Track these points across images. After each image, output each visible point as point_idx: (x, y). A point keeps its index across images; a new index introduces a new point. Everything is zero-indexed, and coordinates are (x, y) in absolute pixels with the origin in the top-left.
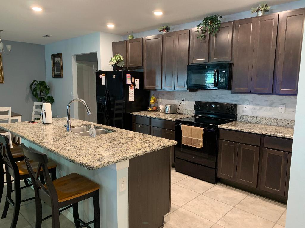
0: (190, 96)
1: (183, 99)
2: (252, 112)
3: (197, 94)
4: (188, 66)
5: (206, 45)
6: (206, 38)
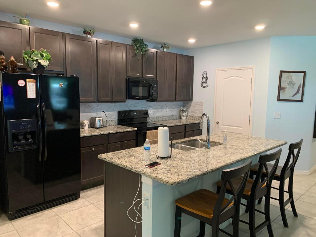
0: (110, 107)
1: (103, 111)
2: (153, 114)
3: (116, 105)
4: (126, 79)
5: (140, 63)
6: (139, 57)
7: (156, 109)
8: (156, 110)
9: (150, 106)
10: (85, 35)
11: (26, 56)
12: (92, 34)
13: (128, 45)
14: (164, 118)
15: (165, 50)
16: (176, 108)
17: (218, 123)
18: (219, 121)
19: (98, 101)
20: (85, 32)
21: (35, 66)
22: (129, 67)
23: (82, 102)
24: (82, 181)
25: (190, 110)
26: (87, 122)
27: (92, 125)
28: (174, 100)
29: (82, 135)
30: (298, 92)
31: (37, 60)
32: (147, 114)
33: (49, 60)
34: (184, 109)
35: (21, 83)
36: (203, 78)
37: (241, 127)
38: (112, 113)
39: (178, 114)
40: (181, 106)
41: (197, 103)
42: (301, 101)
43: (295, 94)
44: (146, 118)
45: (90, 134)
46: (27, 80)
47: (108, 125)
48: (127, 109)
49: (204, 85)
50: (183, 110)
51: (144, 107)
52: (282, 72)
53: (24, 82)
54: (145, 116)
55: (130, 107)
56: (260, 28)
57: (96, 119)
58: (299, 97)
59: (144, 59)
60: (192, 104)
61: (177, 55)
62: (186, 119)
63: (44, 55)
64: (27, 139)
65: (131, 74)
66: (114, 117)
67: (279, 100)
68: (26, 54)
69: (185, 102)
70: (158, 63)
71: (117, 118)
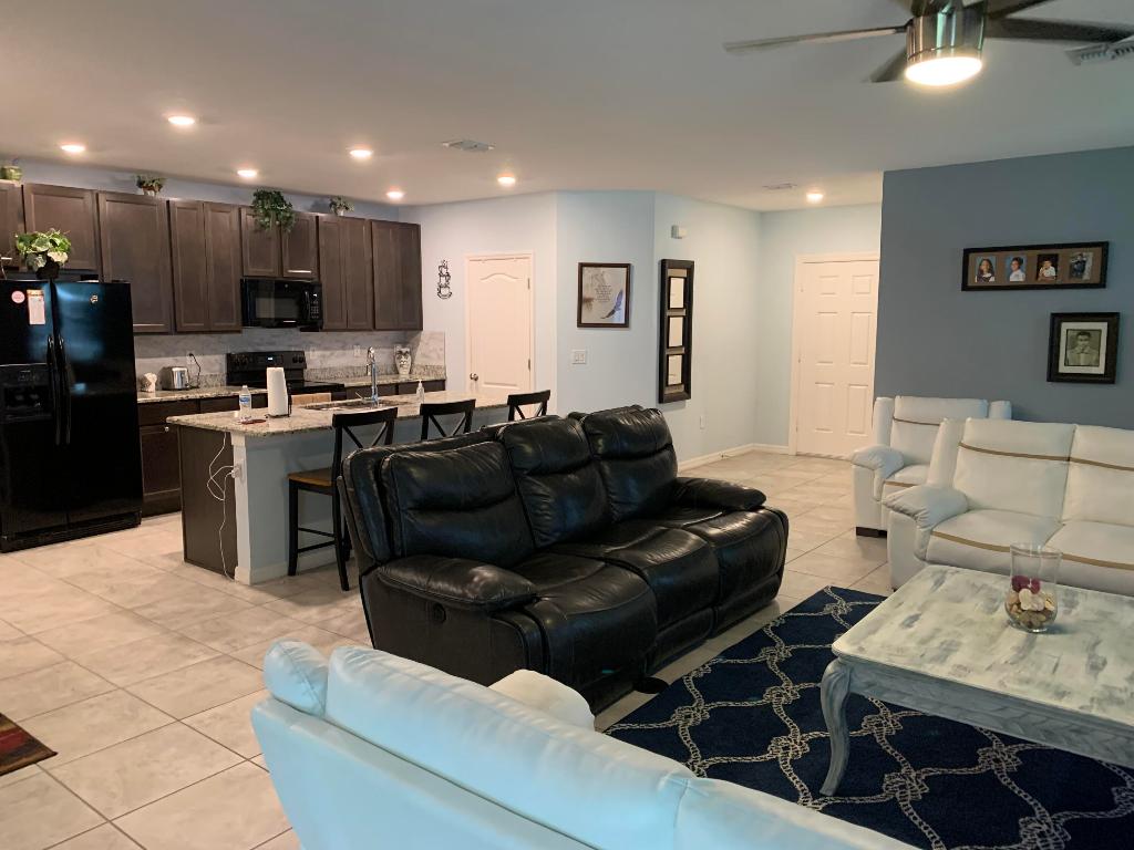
0: (206, 344)
1: (190, 353)
2: (321, 361)
4: (242, 280)
5: (273, 245)
6: (272, 231)
7: (326, 349)
8: (328, 353)
9: (311, 343)
10: (141, 192)
11: (21, 244)
12: (157, 189)
13: (244, 206)
14: (351, 371)
15: (342, 213)
16: (384, 347)
17: (476, 379)
18: (478, 375)
19: (176, 330)
20: (141, 184)
21: (41, 265)
22: (247, 255)
23: (138, 334)
24: (145, 495)
25: (418, 353)
26: (152, 378)
27: (165, 383)
28: (371, 326)
29: (140, 400)
30: (617, 307)
31: (44, 253)
32: (303, 360)
33: (68, 252)
34: (404, 350)
35: (18, 297)
36: (441, 275)
37: (515, 385)
38: (212, 358)
39: (390, 363)
40: (397, 343)
41: (432, 336)
42: (626, 325)
43: (613, 312)
44: (302, 370)
45: (159, 399)
46: (29, 291)
47: (202, 386)
48: (250, 350)
49: (444, 291)
50: (401, 352)
51: (296, 346)
52: (582, 266)
53: (23, 296)
54: (297, 365)
55: (258, 345)
56: (507, 181)
57: (174, 370)
58: (619, 318)
59: (285, 236)
60: (422, 337)
61: (371, 221)
62: (410, 373)
63: (58, 241)
64: (30, 402)
65: (253, 271)
66: (217, 367)
67: (580, 324)
68: (21, 240)
69: (409, 333)
70: (322, 242)
71: (225, 371)
